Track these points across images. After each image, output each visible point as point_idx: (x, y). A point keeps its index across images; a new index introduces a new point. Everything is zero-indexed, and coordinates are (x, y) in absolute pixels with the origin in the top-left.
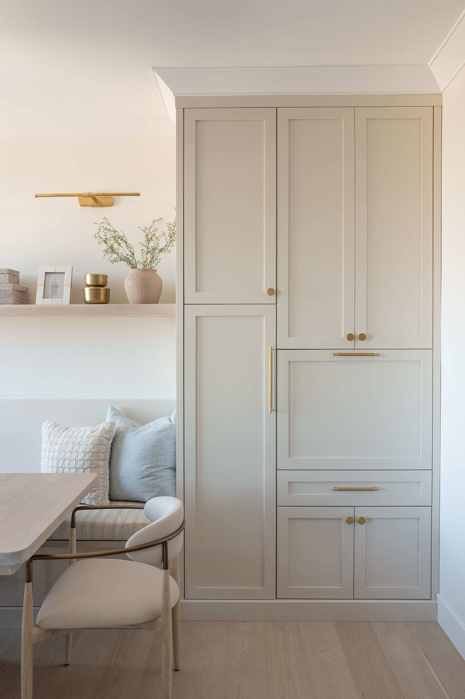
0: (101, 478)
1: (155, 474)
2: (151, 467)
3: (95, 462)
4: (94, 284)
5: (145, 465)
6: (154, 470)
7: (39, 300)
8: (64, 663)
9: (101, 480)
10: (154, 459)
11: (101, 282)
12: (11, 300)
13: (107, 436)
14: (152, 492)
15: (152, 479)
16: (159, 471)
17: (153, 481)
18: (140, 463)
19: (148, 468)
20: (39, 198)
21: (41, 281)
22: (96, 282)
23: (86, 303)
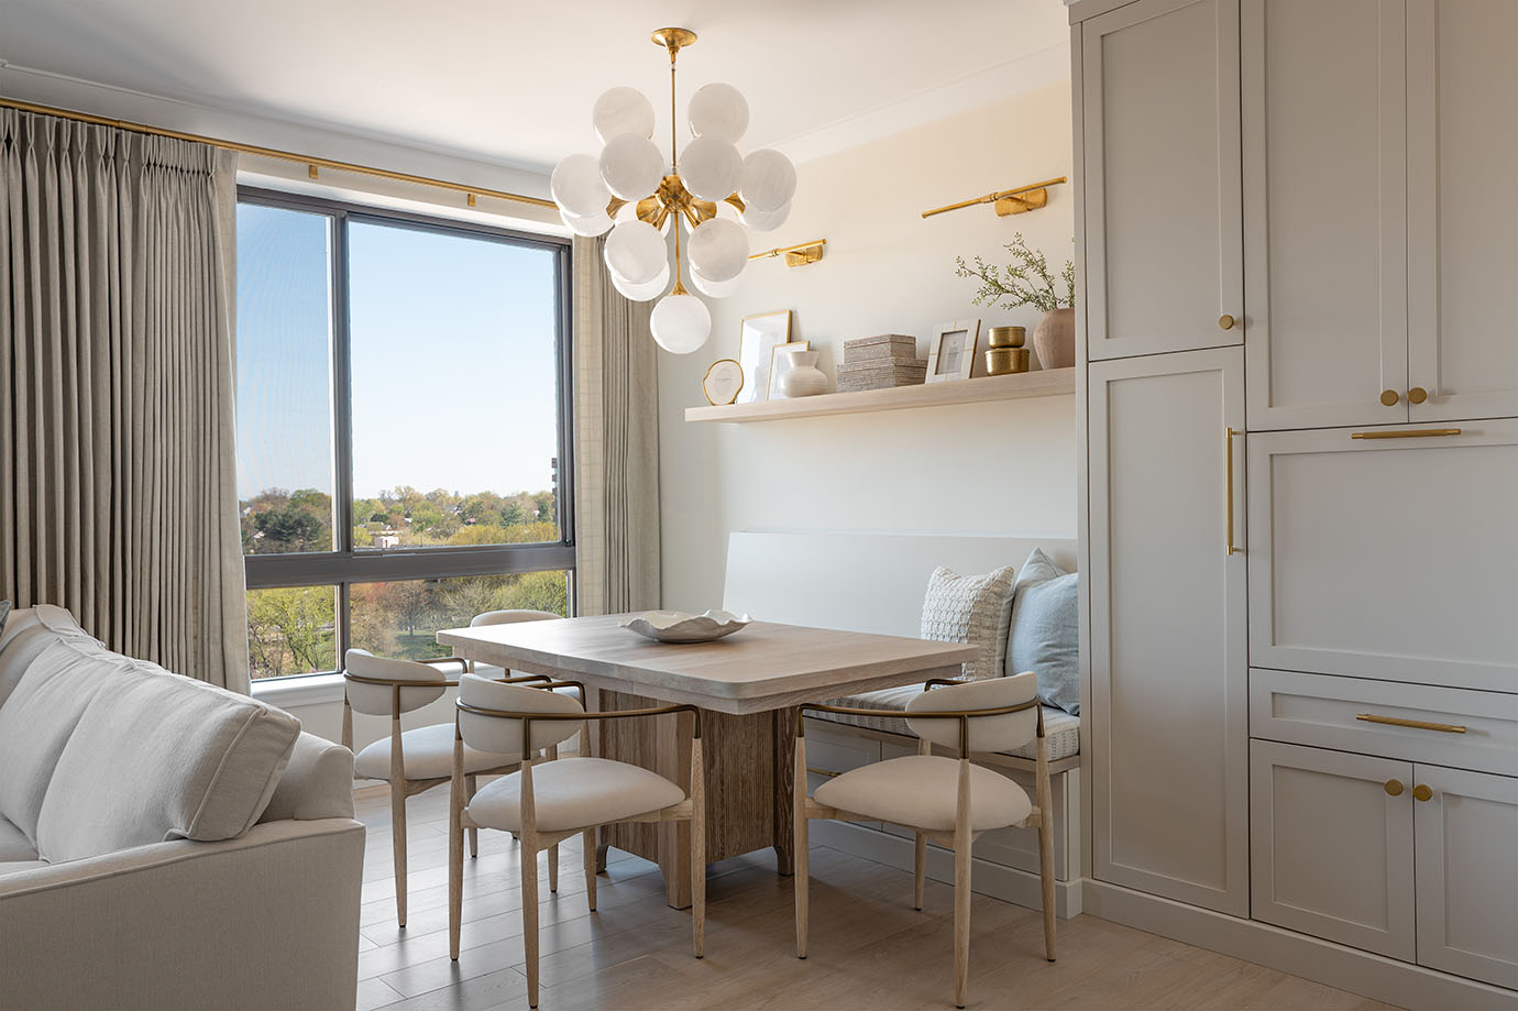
0: (983, 656)
1: (1058, 657)
2: (1053, 646)
3: (975, 629)
4: (1000, 343)
5: (1044, 640)
6: (1057, 651)
7: (930, 376)
8: (914, 906)
9: (983, 659)
10: (1059, 632)
11: (1011, 339)
12: (892, 381)
13: (996, 589)
14: (1051, 686)
15: (1054, 666)
16: (1066, 654)
17: (1055, 669)
18: (1037, 636)
19: (1048, 646)
20: (929, 218)
21: (934, 350)
22: (1001, 340)
23: (989, 375)
